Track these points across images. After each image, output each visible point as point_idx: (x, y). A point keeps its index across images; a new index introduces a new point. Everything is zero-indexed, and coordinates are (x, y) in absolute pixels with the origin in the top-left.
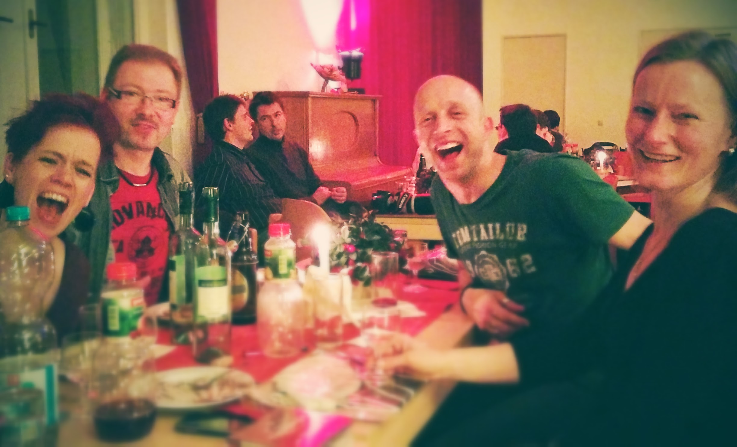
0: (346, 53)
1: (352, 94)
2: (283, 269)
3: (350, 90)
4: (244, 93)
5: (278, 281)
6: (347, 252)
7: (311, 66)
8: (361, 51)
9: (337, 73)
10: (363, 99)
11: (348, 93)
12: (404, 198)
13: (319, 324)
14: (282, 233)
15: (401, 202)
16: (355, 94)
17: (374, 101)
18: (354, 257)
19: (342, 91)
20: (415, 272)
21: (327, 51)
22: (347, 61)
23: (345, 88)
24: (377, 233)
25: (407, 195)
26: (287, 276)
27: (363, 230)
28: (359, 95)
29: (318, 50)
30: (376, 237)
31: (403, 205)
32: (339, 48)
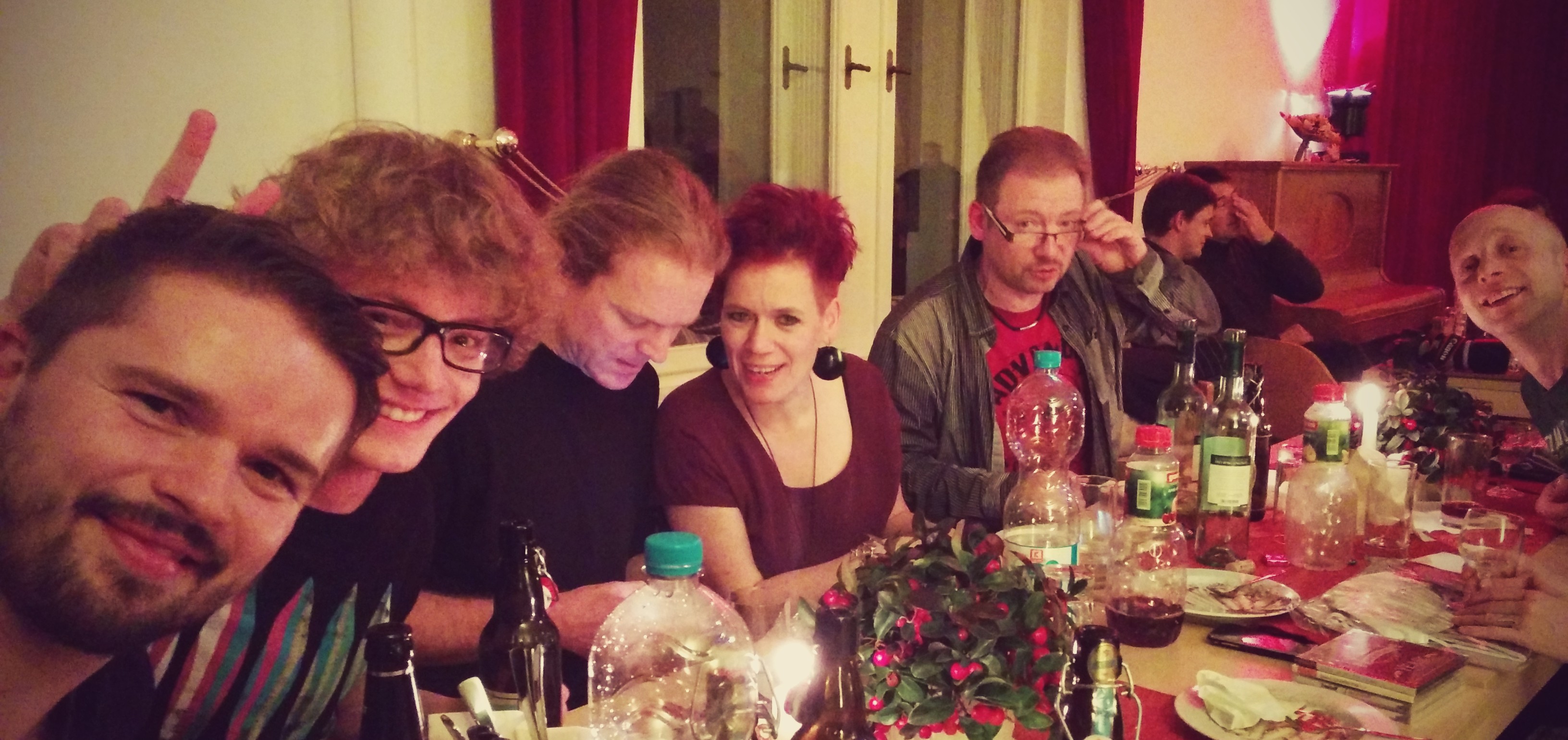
0: (1341, 93)
1: (1347, 162)
2: (1332, 449)
3: (1343, 156)
4: (1174, 164)
5: (1323, 464)
6: (1403, 430)
7: (1281, 117)
8: (1366, 89)
9: (1327, 127)
10: (1366, 171)
11: (1342, 161)
12: (1450, 345)
13: (1372, 529)
14: (1333, 399)
15: (1444, 350)
16: (1355, 163)
17: (1383, 173)
18: (1416, 437)
19: (1331, 156)
20: (1506, 467)
21: (1305, 89)
22: (1340, 108)
23: (1334, 152)
24: (1454, 403)
25: (1456, 340)
26: (1337, 459)
27: (1431, 399)
28: (1360, 164)
29: (1290, 89)
30: (1452, 411)
31: (1448, 357)
32: (1330, 82)
